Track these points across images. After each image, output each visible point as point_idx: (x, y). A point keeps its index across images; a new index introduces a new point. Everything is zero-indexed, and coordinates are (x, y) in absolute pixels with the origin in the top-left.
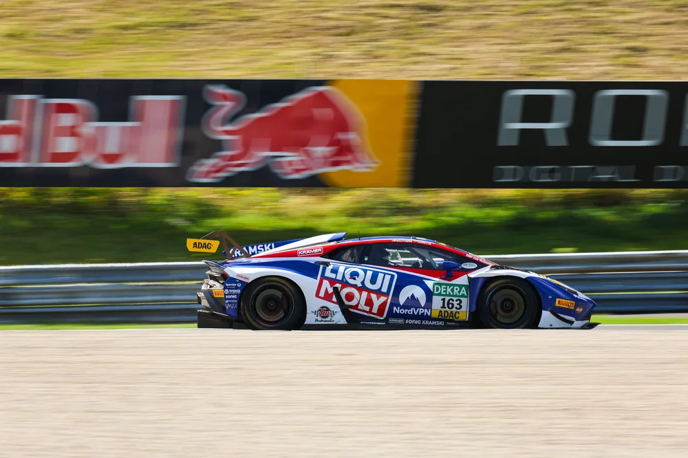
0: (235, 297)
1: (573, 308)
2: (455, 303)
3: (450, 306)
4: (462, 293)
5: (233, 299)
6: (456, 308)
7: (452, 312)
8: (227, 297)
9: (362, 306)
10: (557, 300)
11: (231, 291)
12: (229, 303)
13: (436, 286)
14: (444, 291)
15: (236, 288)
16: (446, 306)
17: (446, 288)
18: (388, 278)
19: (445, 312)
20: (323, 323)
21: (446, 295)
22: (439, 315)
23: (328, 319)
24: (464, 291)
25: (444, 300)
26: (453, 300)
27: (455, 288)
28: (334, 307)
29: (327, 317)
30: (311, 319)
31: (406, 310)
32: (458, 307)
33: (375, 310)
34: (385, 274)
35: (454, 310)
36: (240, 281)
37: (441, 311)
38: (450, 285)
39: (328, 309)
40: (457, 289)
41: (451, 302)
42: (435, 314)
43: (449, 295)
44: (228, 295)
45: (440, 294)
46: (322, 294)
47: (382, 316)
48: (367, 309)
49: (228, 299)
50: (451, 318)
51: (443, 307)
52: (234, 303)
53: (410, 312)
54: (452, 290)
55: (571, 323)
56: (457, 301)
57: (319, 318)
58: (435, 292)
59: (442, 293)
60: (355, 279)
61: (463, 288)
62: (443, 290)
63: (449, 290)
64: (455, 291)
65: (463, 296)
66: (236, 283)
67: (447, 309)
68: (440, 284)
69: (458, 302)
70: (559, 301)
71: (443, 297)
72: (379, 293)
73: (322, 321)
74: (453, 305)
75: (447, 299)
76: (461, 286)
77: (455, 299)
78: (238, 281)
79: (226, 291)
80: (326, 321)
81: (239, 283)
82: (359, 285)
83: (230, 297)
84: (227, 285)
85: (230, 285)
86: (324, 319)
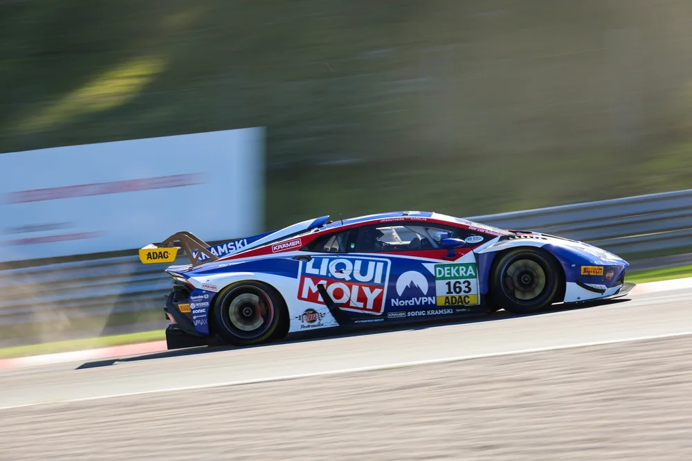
0: (203, 311)
1: (602, 274)
2: (463, 286)
3: (458, 290)
4: (469, 273)
5: (203, 314)
6: (465, 291)
7: (460, 297)
8: (194, 312)
9: (354, 302)
10: (583, 267)
11: (197, 305)
12: (197, 319)
13: (438, 269)
14: (448, 274)
15: (204, 300)
16: (452, 290)
17: (450, 270)
18: (380, 266)
19: (452, 297)
20: (310, 328)
21: (451, 278)
22: (446, 302)
23: (316, 323)
24: (471, 271)
25: (449, 284)
26: (460, 283)
27: (461, 268)
28: (321, 308)
29: (314, 321)
30: (295, 326)
31: (406, 301)
32: (467, 290)
33: (370, 305)
34: (376, 261)
35: (462, 294)
36: (208, 292)
37: (447, 298)
38: (454, 265)
39: (315, 312)
40: (463, 269)
41: (458, 285)
42: (441, 302)
43: (455, 277)
44: (195, 309)
45: (443, 278)
46: (305, 295)
47: (379, 311)
48: (361, 305)
49: (196, 314)
50: (460, 304)
51: (450, 292)
52: (203, 318)
53: (412, 302)
54: (458, 271)
55: (602, 291)
56: (464, 283)
57: (306, 324)
58: (438, 276)
59: (446, 276)
60: (341, 272)
61: (470, 268)
62: (446, 272)
63: (454, 271)
64: (461, 272)
65: (471, 276)
66: (203, 294)
67: (454, 294)
68: (443, 266)
69: (466, 284)
70: (585, 269)
71: (447, 281)
72: (372, 286)
73: (308, 326)
74: (460, 288)
75: (453, 282)
76: (467, 265)
77: (462, 281)
78: (204, 292)
79: (193, 306)
80: (314, 326)
81: (205, 294)
82: (348, 278)
83: (198, 311)
84: (192, 298)
85: (195, 298)
86: (310, 324)
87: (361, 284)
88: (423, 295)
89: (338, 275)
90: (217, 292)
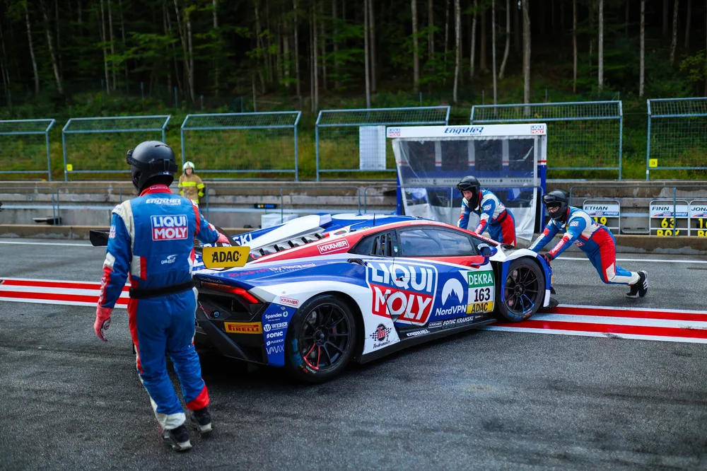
0: (280, 334)
2: (485, 294)
3: (481, 298)
4: (489, 280)
5: (280, 338)
6: (486, 299)
7: (482, 304)
8: (268, 336)
9: (409, 313)
11: (274, 326)
12: (272, 345)
13: (469, 276)
15: (282, 320)
16: (478, 298)
17: (477, 277)
18: (430, 272)
19: (478, 305)
20: (380, 347)
22: (472, 310)
23: (385, 341)
24: (490, 278)
25: (477, 291)
27: (484, 275)
29: (383, 338)
31: (446, 311)
32: (487, 297)
34: (425, 268)
35: (484, 301)
36: (288, 308)
37: (474, 306)
38: (480, 273)
39: (384, 328)
41: (482, 292)
44: (270, 332)
46: (377, 307)
47: (424, 322)
49: (270, 339)
50: (481, 311)
51: (476, 300)
52: (276, 345)
53: (449, 311)
54: (482, 279)
57: (378, 342)
58: (470, 284)
60: (401, 280)
61: (490, 275)
63: (480, 279)
64: (485, 279)
65: (491, 284)
66: (281, 312)
67: (479, 302)
68: (473, 274)
69: (487, 291)
72: (425, 294)
73: (379, 345)
74: (483, 295)
75: (479, 289)
76: (487, 273)
77: (484, 288)
78: (284, 308)
79: (267, 327)
80: (383, 344)
81: (285, 311)
82: (407, 287)
83: (274, 335)
84: (268, 317)
85: (272, 316)
86: (382, 343)
87: (416, 293)
88: (459, 304)
89: (399, 284)
90: (298, 307)
